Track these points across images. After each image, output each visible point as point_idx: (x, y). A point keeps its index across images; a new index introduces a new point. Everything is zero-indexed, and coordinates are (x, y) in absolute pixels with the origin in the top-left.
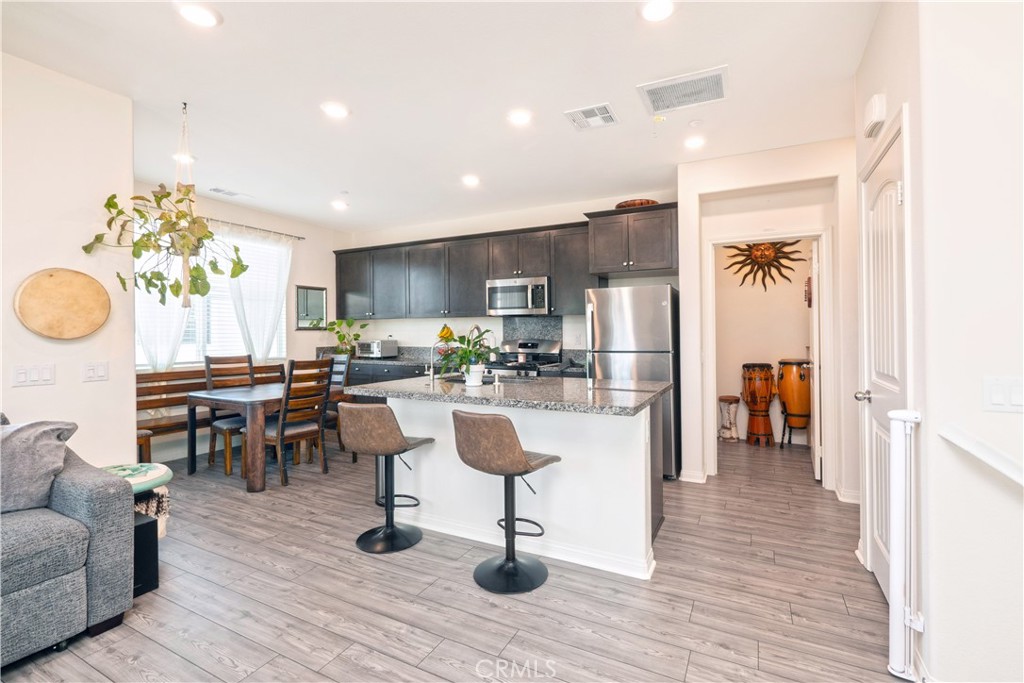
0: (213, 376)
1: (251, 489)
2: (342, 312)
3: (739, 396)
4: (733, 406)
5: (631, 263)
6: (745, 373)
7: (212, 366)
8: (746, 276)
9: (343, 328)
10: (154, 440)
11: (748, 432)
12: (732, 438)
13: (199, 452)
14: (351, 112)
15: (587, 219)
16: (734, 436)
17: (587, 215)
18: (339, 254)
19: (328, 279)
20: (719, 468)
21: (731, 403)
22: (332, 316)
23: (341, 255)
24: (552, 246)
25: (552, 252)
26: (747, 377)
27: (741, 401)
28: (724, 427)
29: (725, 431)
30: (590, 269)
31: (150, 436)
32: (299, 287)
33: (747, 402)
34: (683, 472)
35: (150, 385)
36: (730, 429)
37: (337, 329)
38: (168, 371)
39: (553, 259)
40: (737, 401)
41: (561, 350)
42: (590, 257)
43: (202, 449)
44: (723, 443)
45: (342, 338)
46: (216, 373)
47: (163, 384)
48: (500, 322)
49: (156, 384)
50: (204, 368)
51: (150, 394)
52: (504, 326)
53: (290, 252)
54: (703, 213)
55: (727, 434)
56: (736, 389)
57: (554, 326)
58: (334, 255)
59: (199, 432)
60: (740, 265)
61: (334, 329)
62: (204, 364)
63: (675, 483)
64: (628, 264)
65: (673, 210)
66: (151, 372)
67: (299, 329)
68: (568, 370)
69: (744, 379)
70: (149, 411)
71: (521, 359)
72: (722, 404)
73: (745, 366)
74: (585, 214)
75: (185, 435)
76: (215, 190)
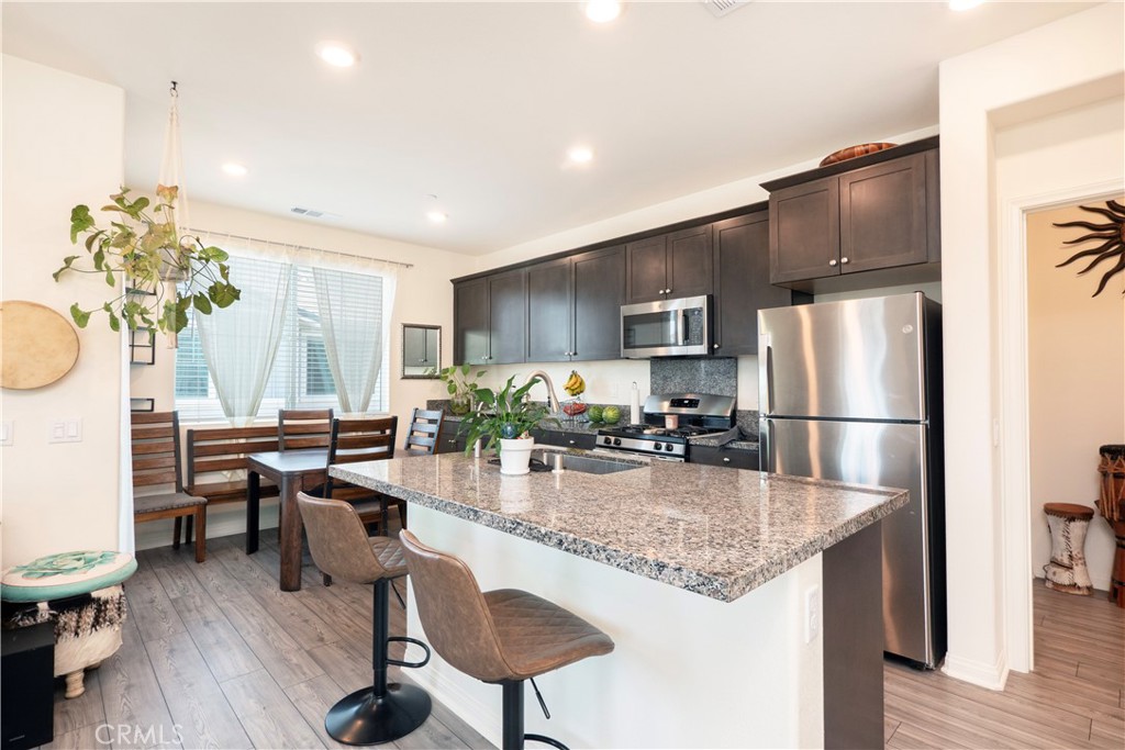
0: (286, 434)
1: (286, 586)
2: (460, 357)
3: (1092, 505)
4: (1077, 527)
5: (845, 260)
6: (1104, 462)
7: (286, 422)
8: (1107, 276)
9: (457, 377)
10: (210, 509)
11: (1113, 579)
12: (1074, 586)
13: (262, 525)
14: (359, 58)
15: (765, 196)
16: (1081, 581)
17: (766, 186)
18: (456, 282)
19: (443, 315)
20: (1037, 654)
21: (1072, 519)
22: (448, 360)
23: (461, 285)
24: (717, 246)
25: (717, 257)
26: (1111, 471)
27: (1096, 517)
28: (1055, 563)
29: (1059, 570)
30: (772, 276)
31: (205, 505)
32: (405, 326)
33: (1110, 521)
34: (949, 657)
35: (227, 442)
36: (1069, 568)
37: (451, 378)
38: (249, 426)
39: (717, 267)
40: (1086, 515)
41: (734, 412)
42: (771, 257)
43: (267, 522)
44: (1052, 595)
45: (452, 389)
46: (290, 431)
47: (242, 441)
48: (647, 366)
49: (234, 441)
50: (277, 425)
51: (226, 454)
52: (652, 373)
53: (395, 282)
54: (995, 150)
55: (1064, 577)
56: (1085, 491)
57: (726, 373)
58: (452, 285)
59: (263, 503)
60: (1093, 258)
61: (447, 377)
62: (277, 420)
63: (933, 677)
64: (839, 263)
65: (930, 154)
66: (230, 427)
67: (405, 377)
68: (734, 446)
69: (1104, 474)
70: (225, 472)
71: (670, 424)
72: (1052, 519)
73: (1104, 450)
74: (763, 185)
75: (243, 505)
76: (296, 210)
